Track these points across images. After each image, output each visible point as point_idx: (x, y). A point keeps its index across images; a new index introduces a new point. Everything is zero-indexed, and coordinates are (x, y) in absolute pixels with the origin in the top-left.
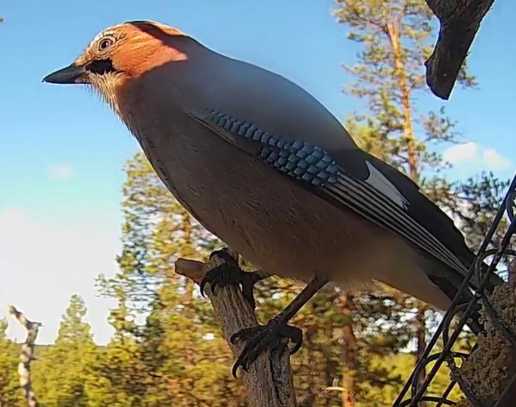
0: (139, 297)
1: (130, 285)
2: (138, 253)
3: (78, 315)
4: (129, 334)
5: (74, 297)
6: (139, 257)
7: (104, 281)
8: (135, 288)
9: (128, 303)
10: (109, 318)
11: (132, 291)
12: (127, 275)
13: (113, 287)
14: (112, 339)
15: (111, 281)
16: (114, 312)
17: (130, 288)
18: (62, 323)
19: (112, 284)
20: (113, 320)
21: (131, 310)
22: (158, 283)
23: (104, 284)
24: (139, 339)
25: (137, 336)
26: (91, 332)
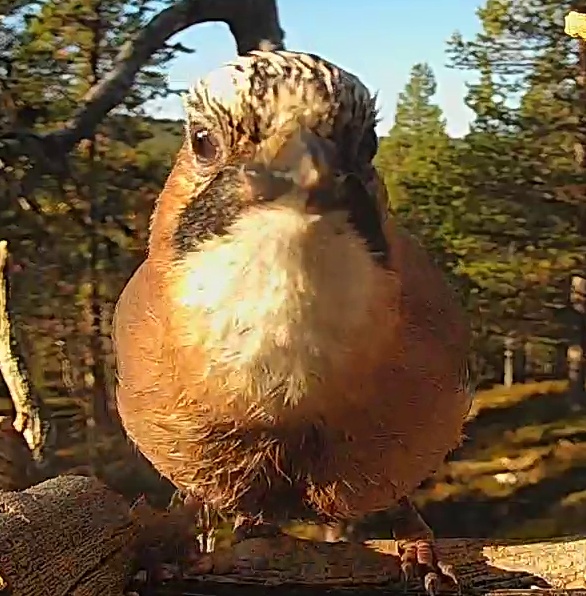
0: (511, 68)
1: (498, 50)
3: (423, 94)
4: (496, 122)
5: (417, 67)
7: (460, 44)
8: (505, 55)
10: (467, 99)
11: (501, 59)
12: (493, 37)
13: (473, 53)
14: (472, 129)
15: (470, 44)
16: (474, 89)
17: (497, 55)
18: (399, 106)
19: (472, 49)
20: (472, 102)
21: (500, 86)
22: (537, 48)
23: (460, 49)
24: (511, 128)
25: (508, 124)
26: (441, 118)
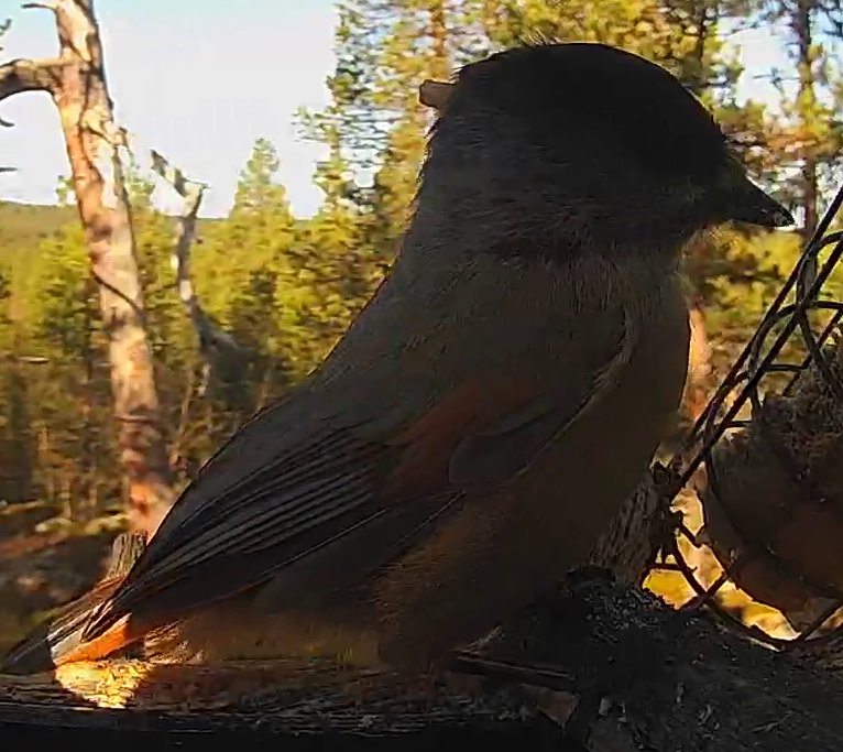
0: (363, 142)
1: (347, 123)
2: (361, 72)
3: (266, 171)
4: (346, 202)
5: (260, 141)
6: (361, 78)
7: (307, 117)
8: (356, 128)
9: (346, 152)
10: (315, 176)
11: (351, 132)
12: (343, 108)
13: (321, 126)
14: (321, 209)
15: (318, 116)
16: (320, 165)
17: (345, 128)
18: (240, 184)
19: (319, 122)
20: (321, 180)
21: (351, 162)
22: (391, 121)
23: (307, 121)
24: (362, 208)
25: (359, 204)
26: (285, 198)
